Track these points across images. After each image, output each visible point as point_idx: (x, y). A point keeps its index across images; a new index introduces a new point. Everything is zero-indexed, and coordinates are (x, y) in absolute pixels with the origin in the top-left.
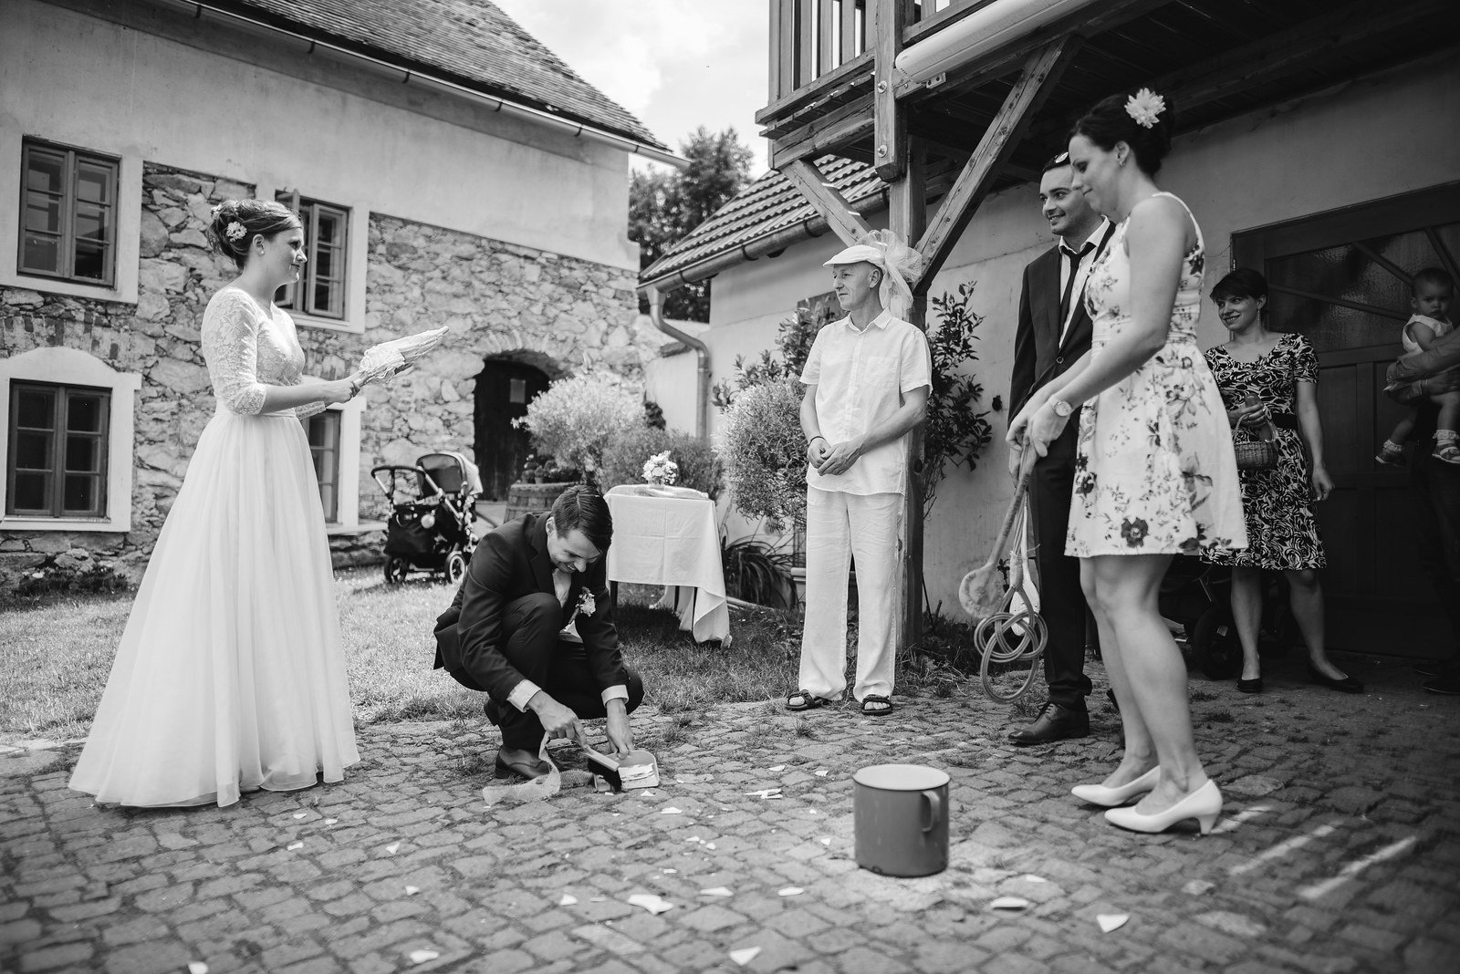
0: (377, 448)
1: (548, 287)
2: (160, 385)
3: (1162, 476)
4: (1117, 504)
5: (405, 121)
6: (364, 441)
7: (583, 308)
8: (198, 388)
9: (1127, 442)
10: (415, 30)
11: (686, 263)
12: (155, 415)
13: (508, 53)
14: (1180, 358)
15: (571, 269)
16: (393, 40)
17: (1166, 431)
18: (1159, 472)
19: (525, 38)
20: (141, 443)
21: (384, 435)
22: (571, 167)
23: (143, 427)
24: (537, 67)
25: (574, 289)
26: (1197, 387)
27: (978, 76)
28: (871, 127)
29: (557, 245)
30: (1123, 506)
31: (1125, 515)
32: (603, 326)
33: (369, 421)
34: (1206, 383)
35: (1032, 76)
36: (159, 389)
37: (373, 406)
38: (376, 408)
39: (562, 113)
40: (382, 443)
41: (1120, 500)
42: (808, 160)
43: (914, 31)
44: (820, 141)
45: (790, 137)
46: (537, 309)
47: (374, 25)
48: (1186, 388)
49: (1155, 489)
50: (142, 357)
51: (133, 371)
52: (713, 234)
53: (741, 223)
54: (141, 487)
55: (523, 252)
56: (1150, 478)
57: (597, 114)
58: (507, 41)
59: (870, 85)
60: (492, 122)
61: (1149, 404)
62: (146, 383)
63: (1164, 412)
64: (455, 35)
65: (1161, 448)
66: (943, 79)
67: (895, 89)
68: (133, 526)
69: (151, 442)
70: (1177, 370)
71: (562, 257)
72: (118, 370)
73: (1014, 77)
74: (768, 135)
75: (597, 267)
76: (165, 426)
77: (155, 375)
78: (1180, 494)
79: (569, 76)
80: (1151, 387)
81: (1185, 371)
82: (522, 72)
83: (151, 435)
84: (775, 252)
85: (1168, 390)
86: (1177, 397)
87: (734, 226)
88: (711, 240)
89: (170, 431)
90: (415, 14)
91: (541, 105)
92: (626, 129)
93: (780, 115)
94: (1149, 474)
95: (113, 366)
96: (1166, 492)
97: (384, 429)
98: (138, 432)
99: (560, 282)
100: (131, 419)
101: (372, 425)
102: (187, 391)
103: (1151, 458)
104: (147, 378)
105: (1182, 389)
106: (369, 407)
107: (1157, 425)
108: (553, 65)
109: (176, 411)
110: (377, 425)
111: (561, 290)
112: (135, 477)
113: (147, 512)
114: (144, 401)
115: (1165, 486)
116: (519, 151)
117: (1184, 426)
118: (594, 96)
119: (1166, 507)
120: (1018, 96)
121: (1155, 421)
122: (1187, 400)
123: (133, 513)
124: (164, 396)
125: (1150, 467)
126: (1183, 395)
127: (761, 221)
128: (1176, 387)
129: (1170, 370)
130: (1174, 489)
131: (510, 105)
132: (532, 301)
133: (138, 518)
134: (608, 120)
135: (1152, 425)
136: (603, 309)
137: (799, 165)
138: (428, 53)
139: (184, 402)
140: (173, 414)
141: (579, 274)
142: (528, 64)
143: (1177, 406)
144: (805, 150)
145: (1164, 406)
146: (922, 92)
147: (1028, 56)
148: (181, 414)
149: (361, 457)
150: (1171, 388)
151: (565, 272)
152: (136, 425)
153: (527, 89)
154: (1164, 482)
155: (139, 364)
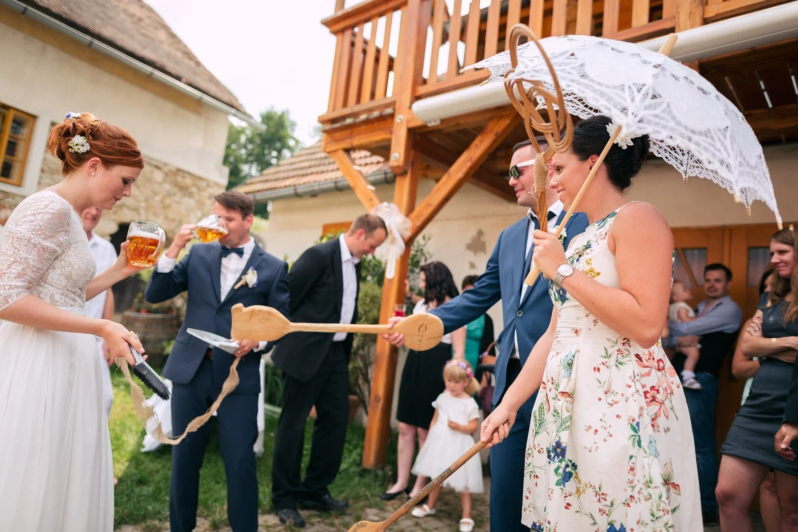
1: (167, 186)
3: (643, 481)
4: (600, 506)
5: (86, 69)
7: (189, 202)
9: (609, 439)
10: (102, 16)
11: (259, 191)
13: (161, 42)
14: (656, 360)
15: (184, 177)
16: (84, 19)
17: (646, 432)
18: (640, 478)
19: (173, 36)
22: (192, 117)
24: (179, 55)
25: (184, 189)
26: (669, 391)
27: (458, 124)
28: (390, 140)
29: (177, 162)
30: (607, 509)
31: (611, 519)
32: (199, 214)
34: (674, 387)
35: (491, 131)
39: (191, 85)
41: (604, 502)
42: (348, 151)
43: (422, 90)
44: (357, 141)
45: (338, 135)
46: (158, 198)
47: (72, 6)
48: (661, 390)
49: (635, 494)
52: (277, 176)
53: (295, 173)
55: (154, 163)
56: (631, 482)
57: (213, 89)
58: (162, 35)
59: (392, 116)
60: (146, 82)
61: (631, 400)
63: (645, 412)
64: (128, 23)
65: (641, 449)
66: (438, 123)
67: (408, 122)
70: (654, 371)
71: (179, 170)
73: (479, 130)
74: (325, 131)
75: (200, 178)
78: (662, 505)
79: (198, 63)
80: (632, 384)
81: (659, 373)
82: (169, 56)
84: (314, 194)
85: (645, 390)
86: (654, 399)
87: (291, 174)
88: (275, 180)
90: (103, 6)
91: (178, 78)
92: (230, 102)
93: (333, 121)
94: (631, 477)
96: (647, 499)
99: (176, 184)
103: (633, 460)
105: (658, 391)
107: (638, 424)
108: (189, 55)
111: (175, 190)
115: (645, 492)
116: (160, 102)
117: (661, 429)
118: (212, 79)
119: (647, 518)
120: (482, 142)
121: (637, 420)
122: (662, 403)
125: (632, 469)
126: (660, 397)
127: (307, 175)
128: (652, 388)
129: (647, 370)
130: (655, 498)
131: (158, 74)
132: (156, 194)
134: (219, 94)
135: (634, 424)
136: (201, 204)
137: (342, 154)
138: (108, 32)
141: (188, 181)
142: (173, 52)
143: (654, 408)
144: (346, 144)
145: (645, 405)
146: (424, 126)
147: (491, 119)
150: (648, 389)
151: (179, 179)
153: (170, 67)
154: (643, 487)
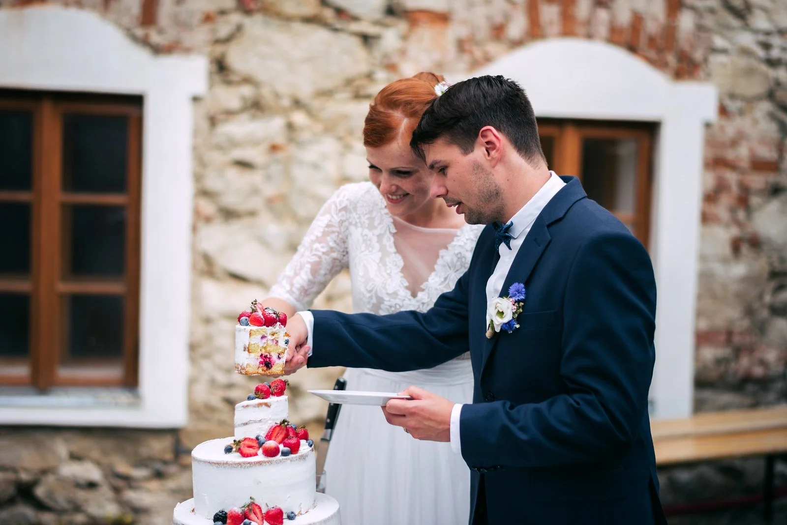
0: (741, 215)
2: (247, 80)
6: (710, 198)
8: (328, 84)
12: (239, 154)
20: (208, 220)
21: (757, 181)
23: (213, 183)
33: (723, 145)
36: (247, 91)
37: (733, 106)
38: (741, 113)
40: (755, 200)
50: (208, 18)
51: (187, 51)
54: (208, 321)
62: (217, 78)
68: (194, 410)
69: (229, 214)
72: (157, 50)
76: (255, 178)
77: (237, 58)
83: (231, 200)
89: (269, 190)
95: (145, 42)
97: (759, 165)
98: (204, 193)
100: (184, 165)
101: (730, 155)
102: (305, 91)
104: (221, 67)
106: (723, 111)
109: (280, 139)
110: (743, 153)
112: (196, 298)
113: (222, 378)
114: (213, 121)
123: (192, 382)
124: (256, 107)
133: (202, 393)
139: (299, 118)
140: (274, 148)
148: (292, 149)
149: (703, 238)
152: (198, 178)
155: (200, 36)
